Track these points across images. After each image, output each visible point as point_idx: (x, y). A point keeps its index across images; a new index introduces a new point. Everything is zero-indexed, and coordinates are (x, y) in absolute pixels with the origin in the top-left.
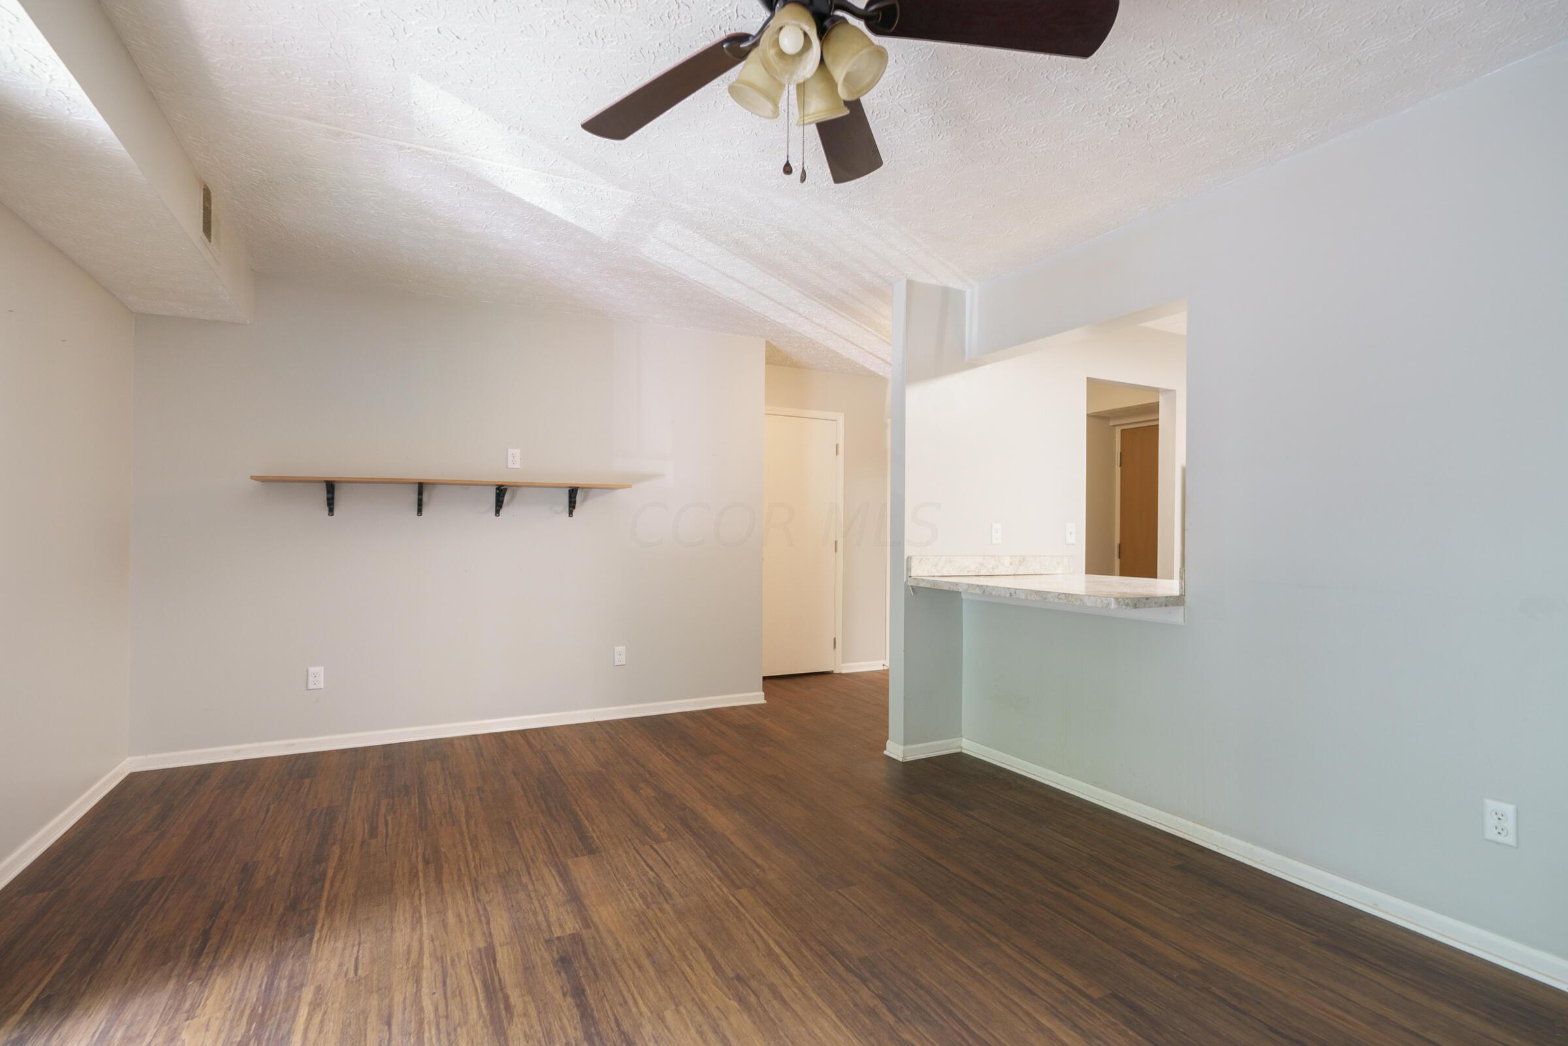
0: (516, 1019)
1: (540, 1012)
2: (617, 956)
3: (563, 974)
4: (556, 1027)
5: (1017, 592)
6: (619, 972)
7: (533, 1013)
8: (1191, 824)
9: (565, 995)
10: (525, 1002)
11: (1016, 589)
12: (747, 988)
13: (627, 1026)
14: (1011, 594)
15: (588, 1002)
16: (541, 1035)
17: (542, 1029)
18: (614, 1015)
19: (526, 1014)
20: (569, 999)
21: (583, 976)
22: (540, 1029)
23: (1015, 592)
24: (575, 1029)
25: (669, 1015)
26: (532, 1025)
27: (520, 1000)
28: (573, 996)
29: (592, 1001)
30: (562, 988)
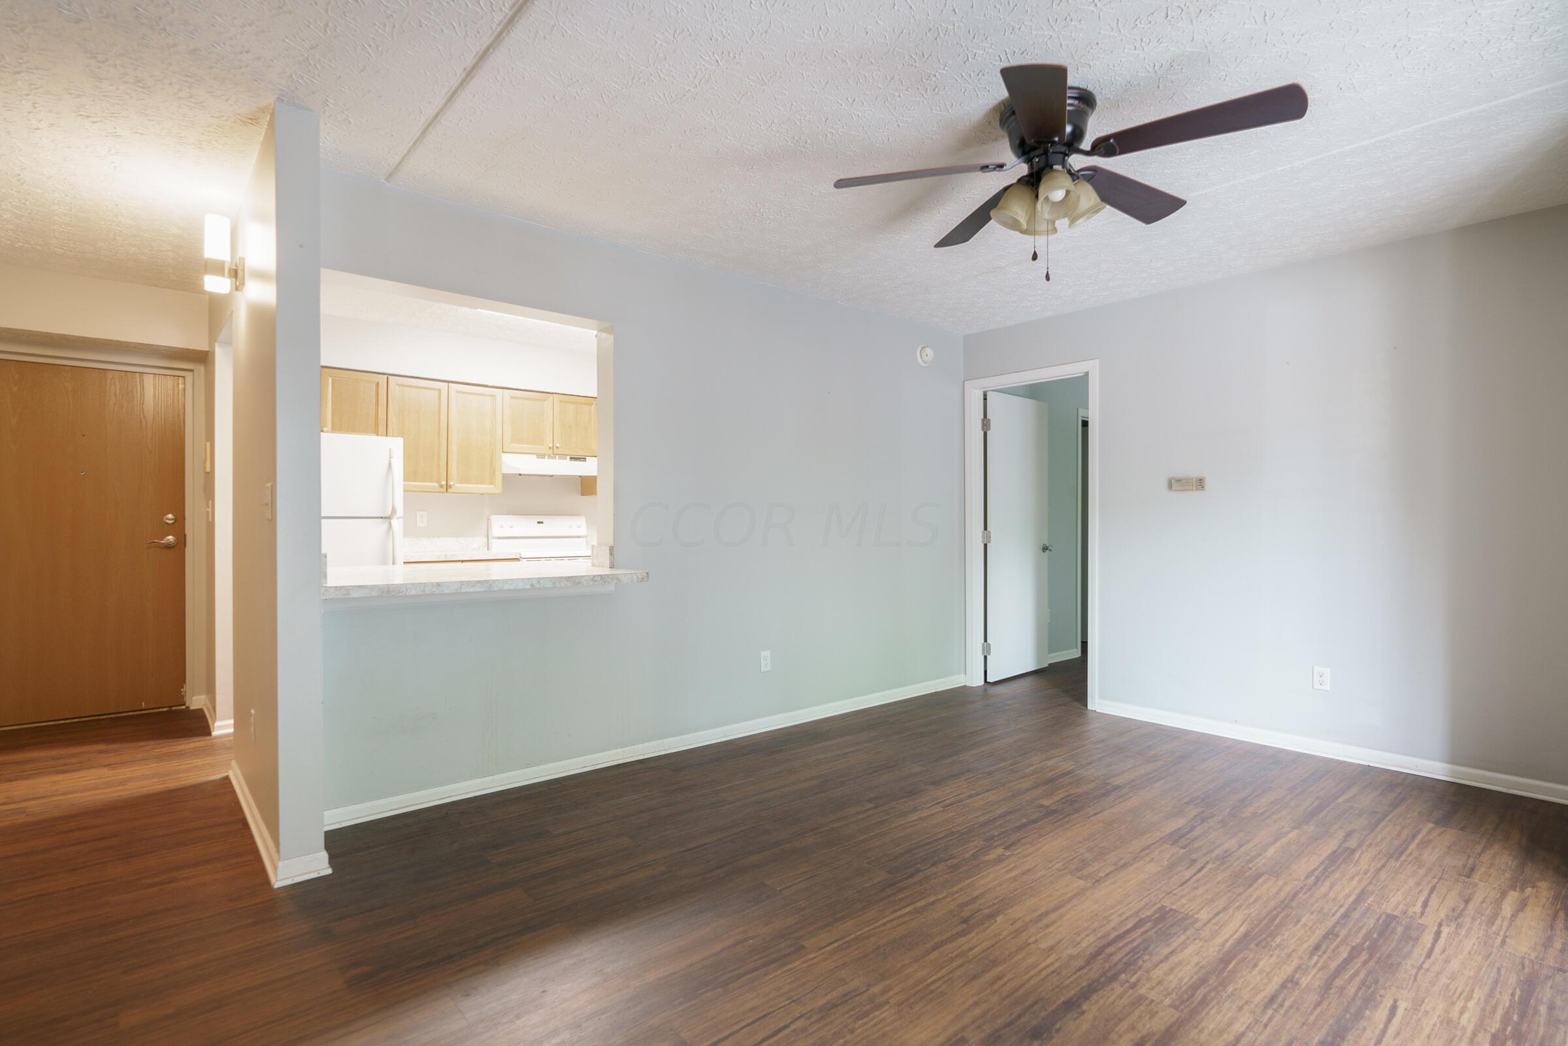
0: (1144, 1032)
1: (1120, 1019)
2: (995, 998)
3: (1058, 1026)
4: (1124, 1001)
5: (542, 581)
6: (1017, 989)
7: (1125, 1025)
8: (620, 750)
9: (1083, 1013)
10: (1120, 1036)
11: (540, 578)
12: (974, 916)
13: (1081, 962)
14: (532, 585)
15: (1075, 995)
16: (1142, 1008)
17: (1136, 1008)
18: (1075, 973)
19: (1133, 1028)
20: (1085, 1007)
21: (1046, 1010)
22: (1137, 1011)
23: (539, 582)
24: (1113, 989)
25: (1044, 945)
26: (1138, 1018)
27: (1121, 1042)
28: (1080, 1006)
29: (1073, 992)
30: (1076, 1019)
